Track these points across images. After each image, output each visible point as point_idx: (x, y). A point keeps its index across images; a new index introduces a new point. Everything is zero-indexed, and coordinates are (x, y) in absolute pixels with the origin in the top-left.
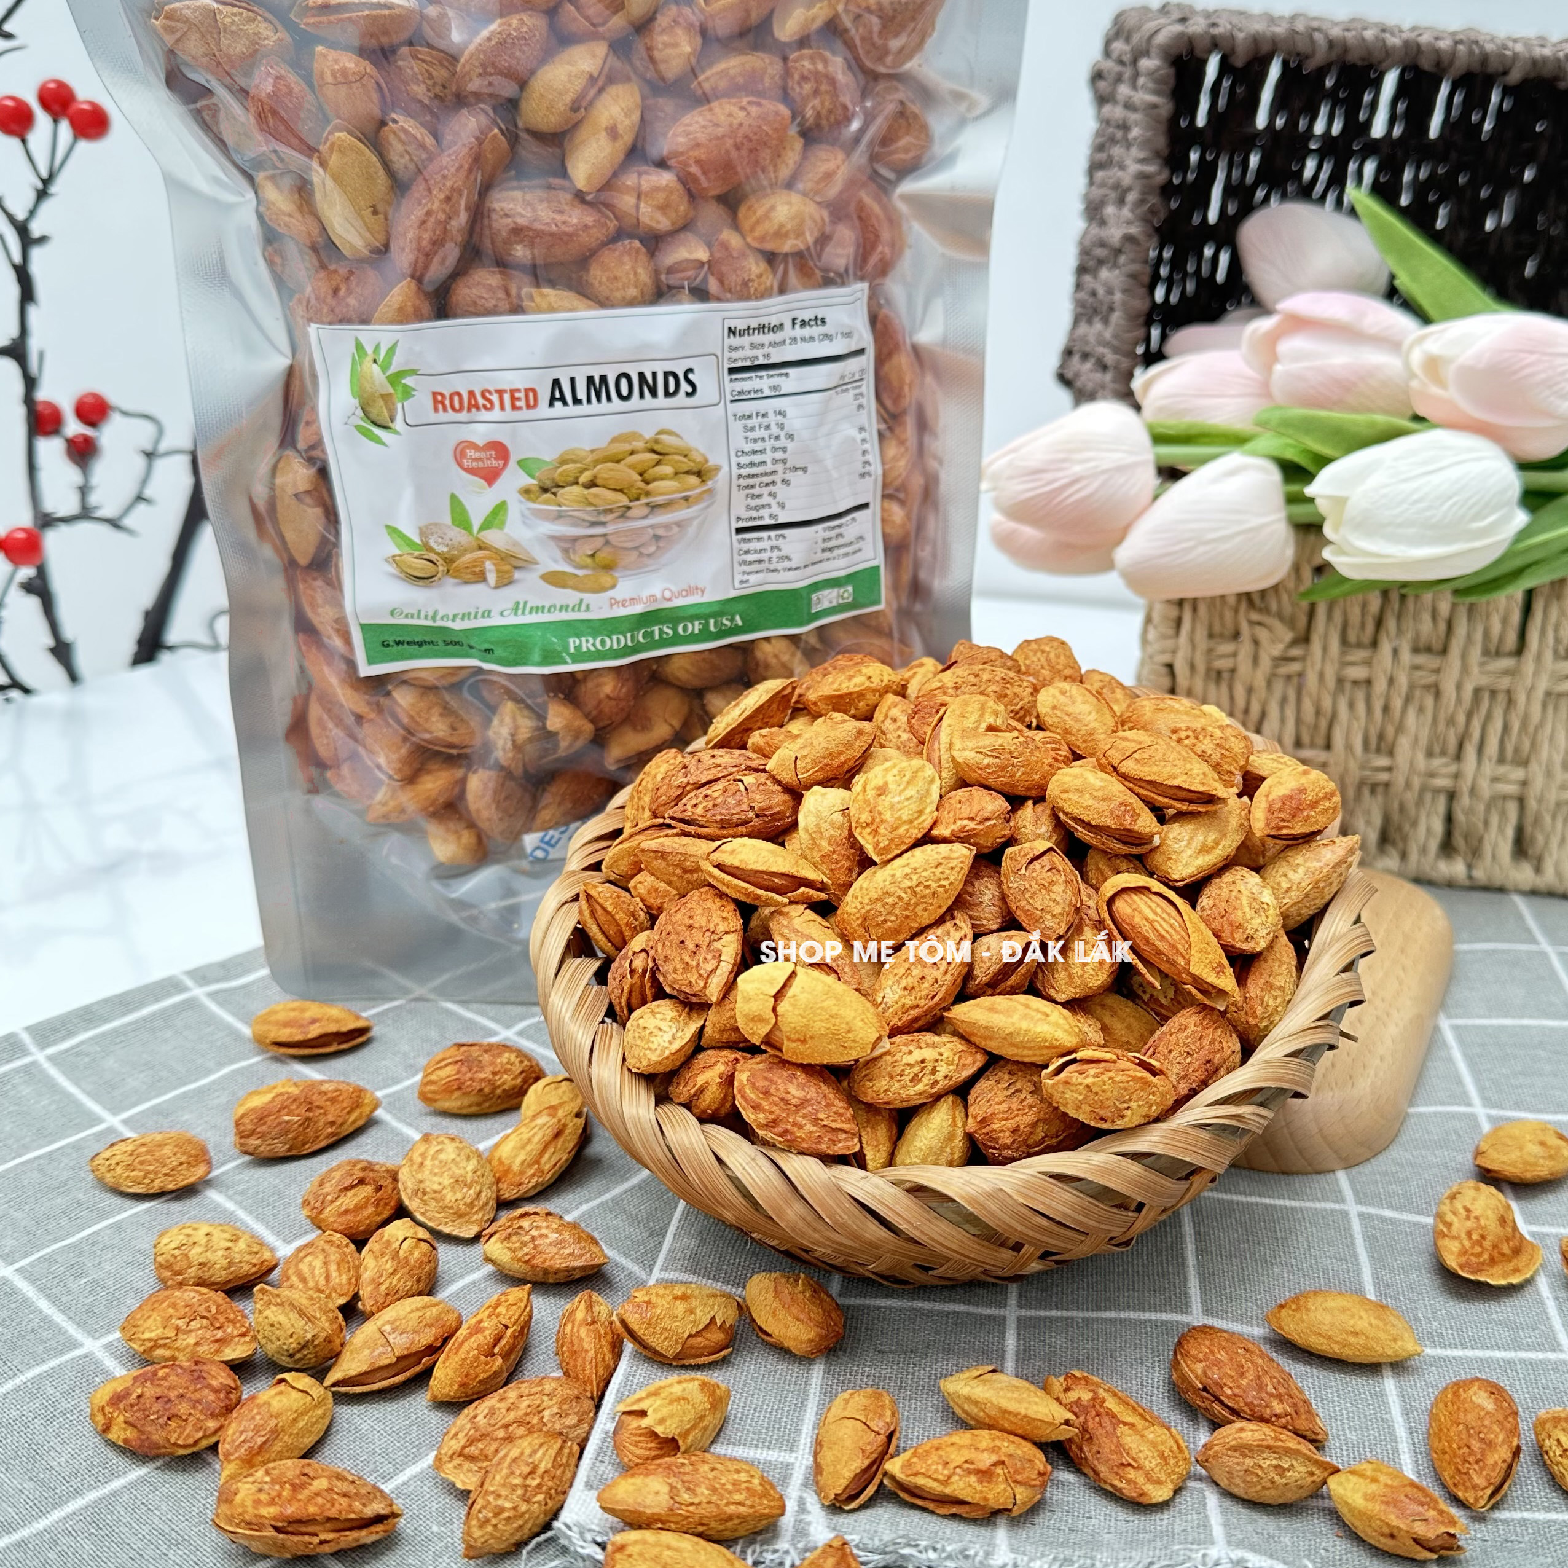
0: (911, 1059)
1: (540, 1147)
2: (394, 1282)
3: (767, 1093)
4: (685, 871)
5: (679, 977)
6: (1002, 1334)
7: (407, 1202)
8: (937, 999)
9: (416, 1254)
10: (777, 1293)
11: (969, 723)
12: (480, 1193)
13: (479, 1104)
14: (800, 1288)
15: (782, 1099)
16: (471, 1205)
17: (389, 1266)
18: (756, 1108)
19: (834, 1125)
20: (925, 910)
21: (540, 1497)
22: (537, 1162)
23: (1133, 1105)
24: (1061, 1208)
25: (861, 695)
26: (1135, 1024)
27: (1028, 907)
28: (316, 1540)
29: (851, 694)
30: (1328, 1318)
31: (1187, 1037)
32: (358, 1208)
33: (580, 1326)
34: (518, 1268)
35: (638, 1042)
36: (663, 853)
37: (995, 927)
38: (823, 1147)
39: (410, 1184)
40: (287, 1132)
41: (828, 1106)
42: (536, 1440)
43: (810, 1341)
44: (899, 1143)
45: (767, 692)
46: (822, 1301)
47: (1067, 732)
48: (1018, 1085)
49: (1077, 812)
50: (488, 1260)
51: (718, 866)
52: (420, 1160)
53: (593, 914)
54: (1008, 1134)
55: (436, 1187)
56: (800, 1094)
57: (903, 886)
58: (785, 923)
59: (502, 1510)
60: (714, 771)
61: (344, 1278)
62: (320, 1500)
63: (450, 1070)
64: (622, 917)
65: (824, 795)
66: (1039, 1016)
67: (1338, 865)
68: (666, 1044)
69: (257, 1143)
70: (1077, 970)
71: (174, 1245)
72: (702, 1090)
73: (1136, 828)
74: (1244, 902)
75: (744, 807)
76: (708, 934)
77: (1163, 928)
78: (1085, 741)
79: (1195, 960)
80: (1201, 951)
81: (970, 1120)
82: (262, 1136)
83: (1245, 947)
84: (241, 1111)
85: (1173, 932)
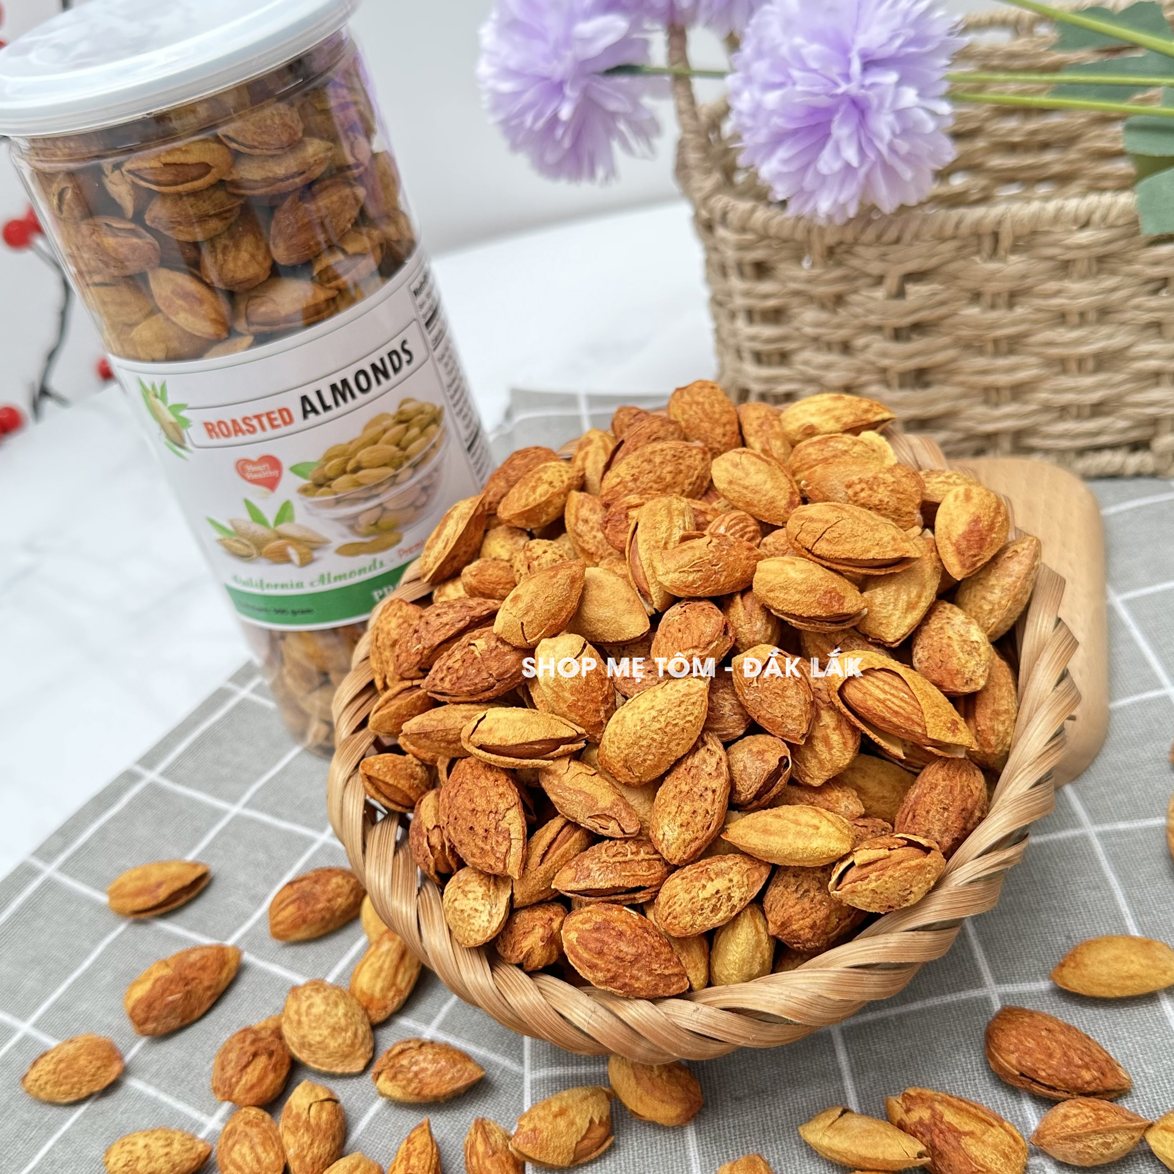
0: (707, 894)
1: (392, 971)
2: (315, 1150)
4: (449, 742)
5: (479, 861)
6: (833, 1052)
7: (298, 1055)
8: (712, 828)
9: (324, 1116)
10: (637, 1080)
11: (662, 534)
12: (356, 1030)
13: (324, 928)
14: (656, 1071)
15: (617, 957)
16: (353, 1045)
17: (306, 1139)
20: (678, 744)
22: (393, 984)
23: (915, 889)
25: (548, 503)
26: (884, 777)
27: (768, 716)
29: (539, 505)
30: (1104, 970)
31: (939, 795)
32: (261, 1080)
33: (484, 1158)
34: (412, 1099)
35: (460, 923)
36: (425, 734)
37: (741, 732)
39: (294, 1039)
40: (175, 1009)
43: (679, 1116)
44: (713, 954)
45: (462, 517)
46: (678, 1078)
47: (749, 504)
48: (805, 886)
49: (786, 608)
50: (383, 1094)
51: (481, 747)
52: (296, 1017)
54: (807, 930)
55: (318, 1039)
57: (653, 728)
58: (556, 782)
60: (443, 631)
61: (272, 1155)
63: (291, 909)
64: (403, 784)
66: (811, 831)
67: (1028, 574)
68: (486, 924)
69: (154, 1025)
70: (825, 756)
71: (121, 1164)
72: (529, 955)
73: (845, 611)
74: (956, 648)
75: (485, 675)
76: (492, 815)
77: (895, 703)
78: (768, 510)
79: (929, 726)
80: (933, 716)
81: (771, 925)
82: (156, 1019)
83: (967, 690)
84: (131, 1003)
85: (904, 705)
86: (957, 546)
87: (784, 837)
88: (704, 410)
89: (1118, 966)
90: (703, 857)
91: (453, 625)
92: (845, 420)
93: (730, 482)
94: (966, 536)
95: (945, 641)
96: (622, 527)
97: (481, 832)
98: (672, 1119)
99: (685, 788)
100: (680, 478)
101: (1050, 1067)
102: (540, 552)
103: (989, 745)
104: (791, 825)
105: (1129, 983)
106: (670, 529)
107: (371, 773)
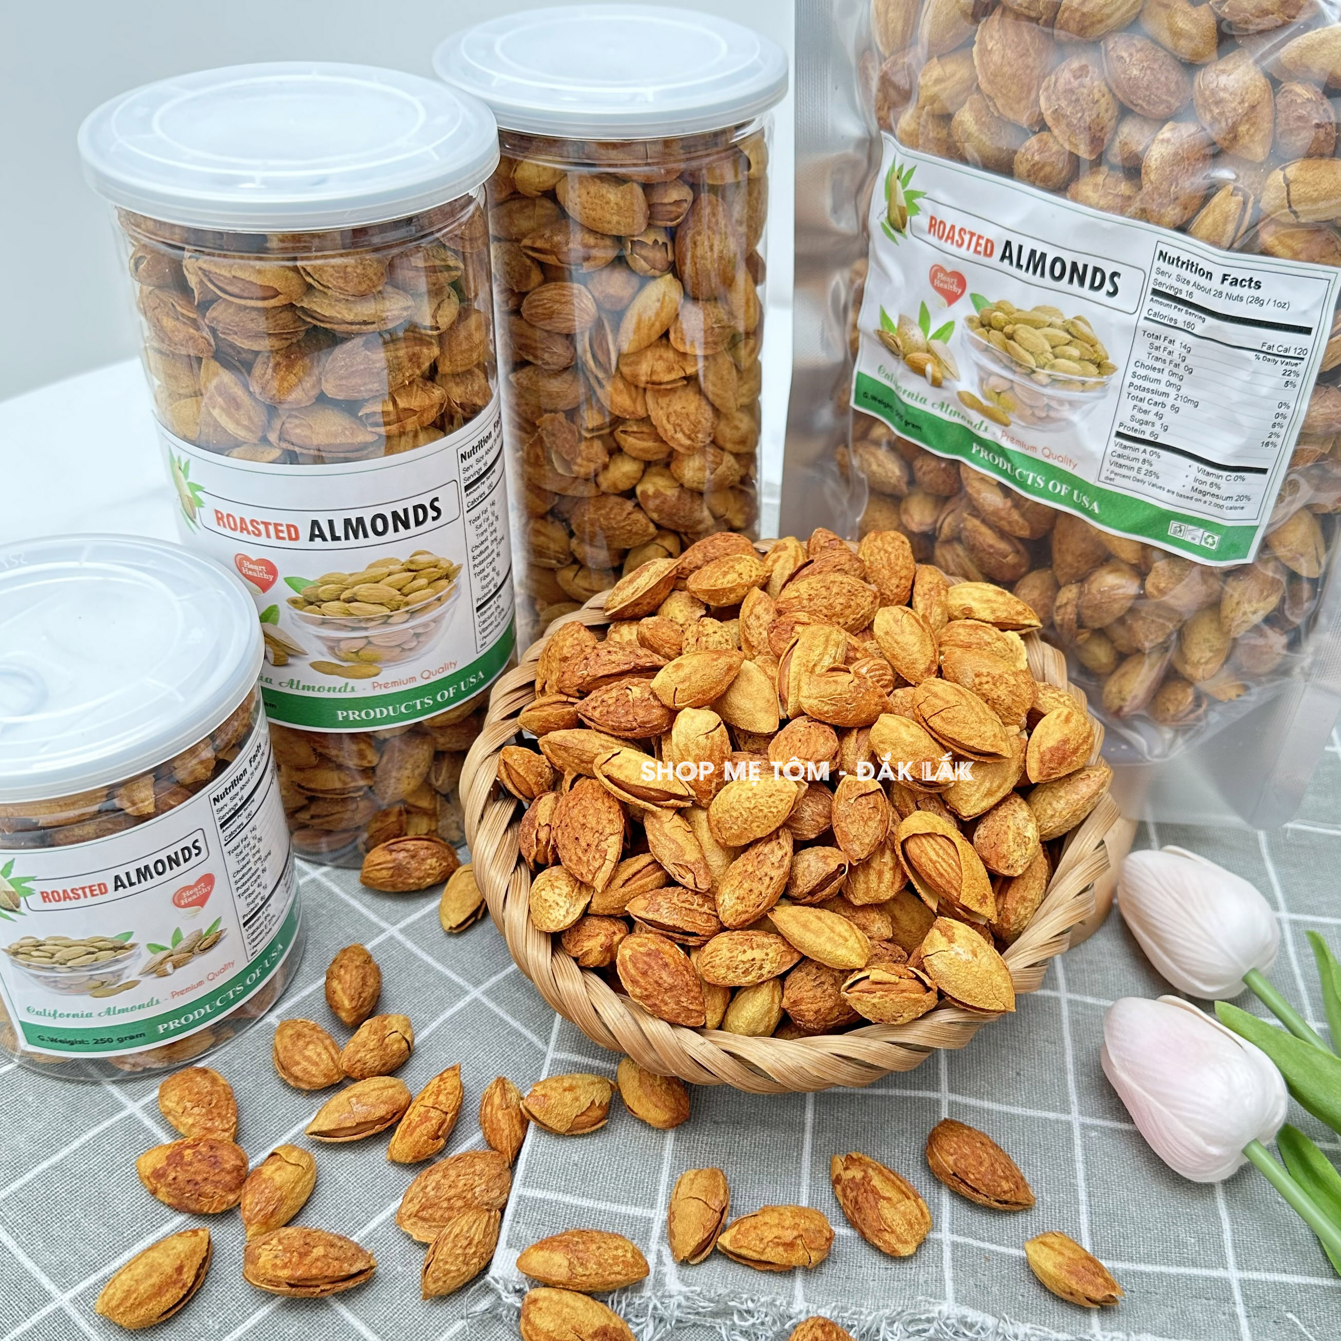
0: (746, 957)
3: (644, 973)
4: (582, 761)
11: (814, 657)
15: (656, 982)
21: (475, 1260)
23: (905, 1014)
25: (732, 590)
28: (318, 1290)
29: (724, 589)
33: (497, 1109)
35: (541, 910)
42: (470, 1217)
43: (665, 1121)
44: (731, 1005)
46: (674, 1091)
48: (823, 979)
54: (811, 1013)
58: (657, 826)
59: (449, 1272)
60: (609, 667)
62: (319, 1264)
64: (531, 779)
65: (693, 718)
66: (841, 941)
67: (1092, 797)
68: (562, 918)
70: (874, 885)
72: (586, 954)
74: (1011, 837)
75: (631, 718)
76: (597, 835)
77: (943, 867)
79: (963, 893)
80: (970, 886)
81: (785, 1000)
83: (1006, 872)
85: (949, 870)
86: (1042, 755)
87: (817, 936)
88: (889, 559)
90: (749, 928)
91: (618, 665)
92: (999, 614)
94: (1053, 750)
95: (1004, 828)
96: (785, 636)
97: (584, 844)
98: (659, 1122)
99: (751, 870)
100: (848, 611)
102: (711, 631)
103: (1008, 922)
104: (827, 930)
106: (822, 655)
107: (508, 760)
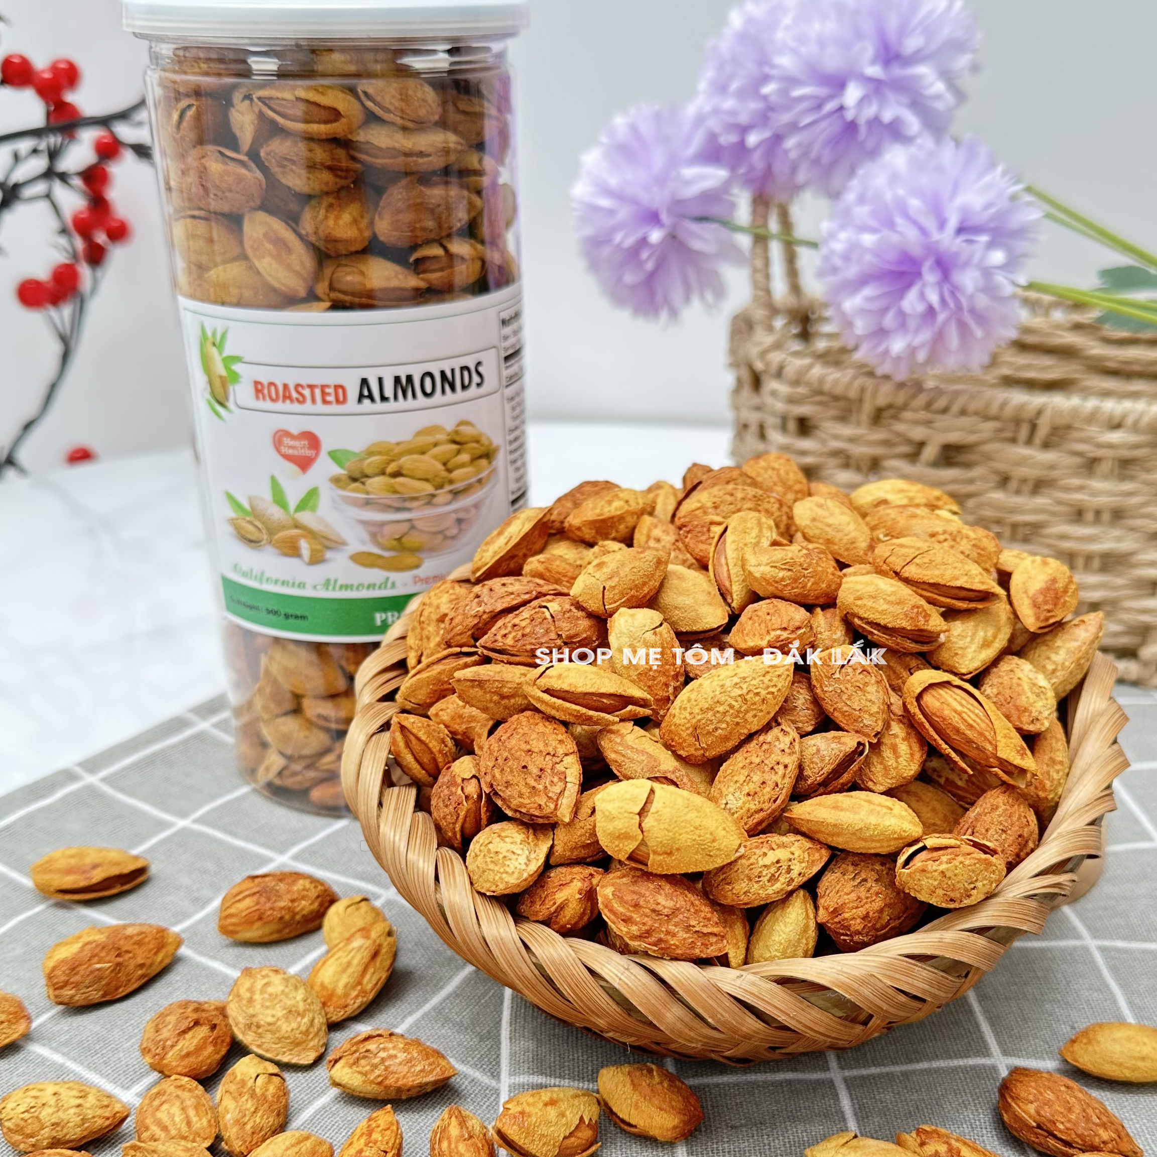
0: (767, 861)
1: (360, 969)
2: (258, 1120)
3: (636, 906)
4: (503, 697)
5: (526, 801)
6: (836, 1096)
7: (240, 1036)
8: (779, 802)
9: (272, 1089)
10: (635, 1086)
11: (752, 539)
12: (313, 1019)
13: (279, 931)
14: (657, 1079)
15: (654, 911)
16: (307, 1033)
17: (250, 1105)
18: (627, 920)
19: (705, 930)
20: (755, 716)
22: (359, 983)
23: (979, 886)
24: (921, 985)
25: (621, 518)
26: (937, 805)
27: (845, 708)
29: (612, 518)
30: (1117, 1048)
31: (999, 816)
32: (199, 1049)
33: (457, 1142)
34: (371, 1090)
35: (491, 866)
36: (480, 682)
37: (810, 729)
38: (697, 951)
39: (240, 1019)
40: (101, 979)
41: (696, 912)
43: (675, 1128)
44: (754, 938)
45: (529, 519)
46: (679, 1089)
47: (829, 542)
48: (863, 876)
49: (872, 616)
50: (336, 1084)
51: (547, 691)
52: (248, 995)
53: (408, 744)
54: (859, 921)
55: (270, 1019)
56: (670, 904)
57: (733, 695)
58: (619, 741)
60: (508, 599)
61: (205, 1121)
63: (248, 902)
64: (434, 746)
65: (633, 615)
66: (885, 810)
67: (1093, 642)
69: (73, 992)
70: (891, 762)
71: (22, 1109)
72: (561, 908)
73: (929, 628)
74: (1026, 687)
75: (553, 636)
76: (549, 758)
77: (971, 718)
78: (847, 550)
79: (1000, 746)
80: (1005, 737)
81: (821, 911)
82: (76, 985)
83: (1033, 729)
84: (51, 964)
85: (978, 720)
86: (1033, 600)
87: (855, 813)
89: (1132, 1046)
90: (764, 832)
91: (518, 595)
93: (814, 520)
94: (1045, 591)
95: (1014, 681)
96: (704, 538)
97: (535, 771)
98: (668, 1130)
99: (757, 760)
101: (1069, 1121)
103: (1044, 789)
105: (1141, 1064)
106: (759, 535)
107: (405, 723)
